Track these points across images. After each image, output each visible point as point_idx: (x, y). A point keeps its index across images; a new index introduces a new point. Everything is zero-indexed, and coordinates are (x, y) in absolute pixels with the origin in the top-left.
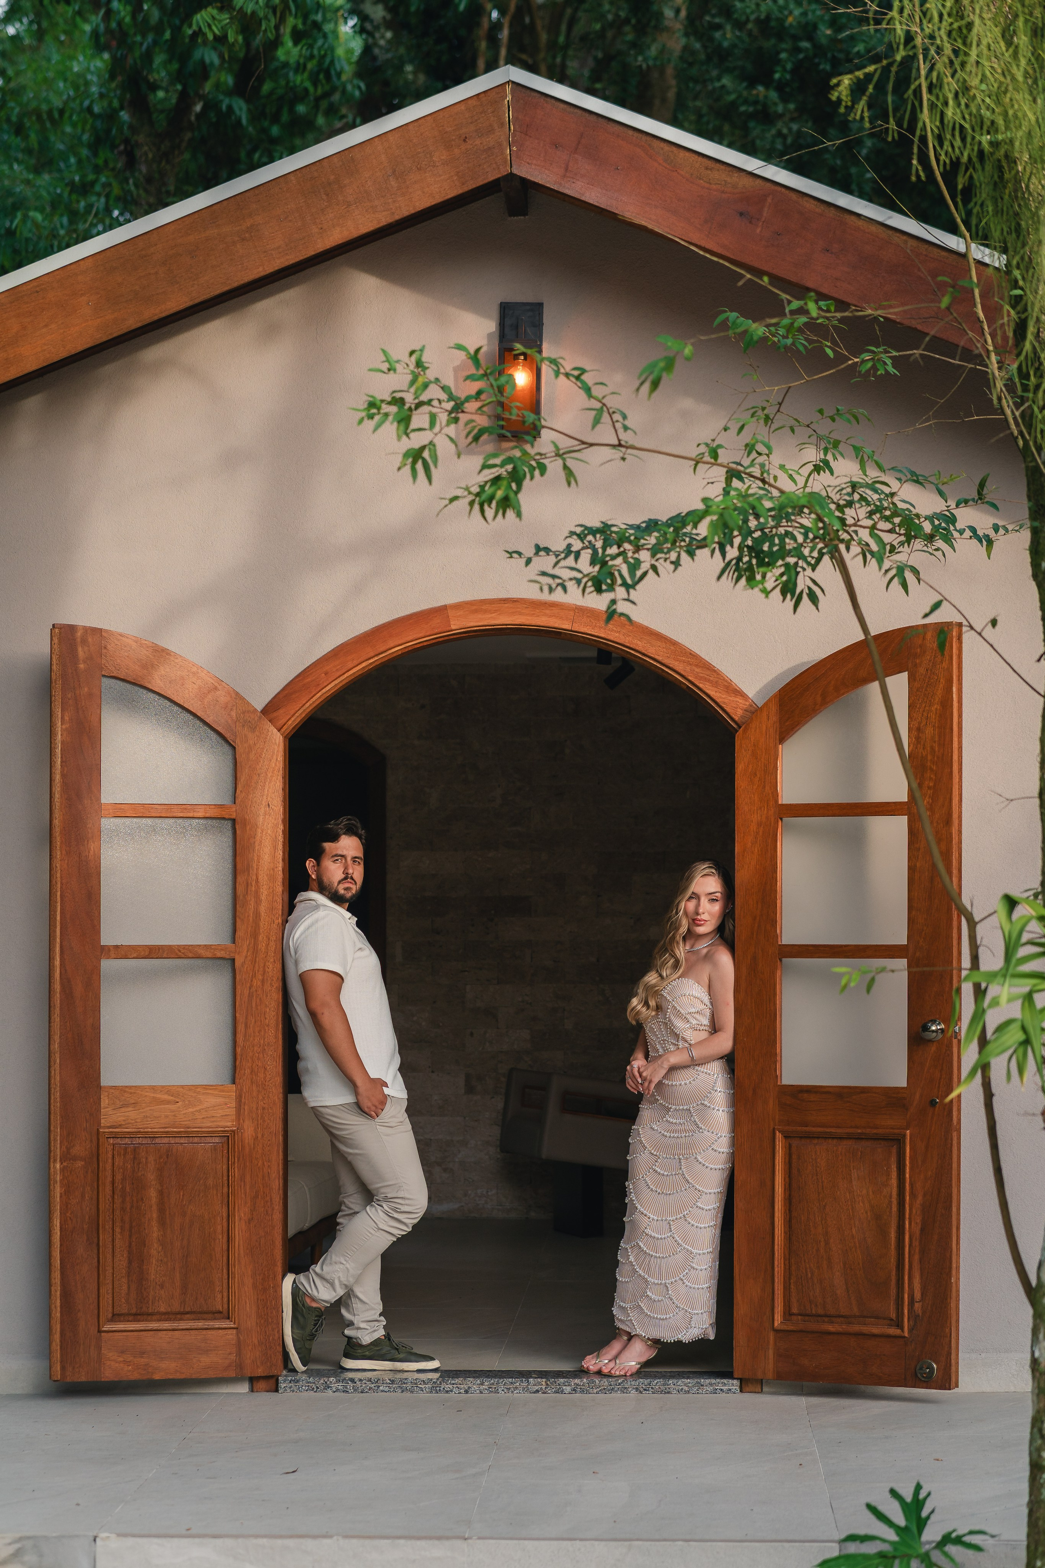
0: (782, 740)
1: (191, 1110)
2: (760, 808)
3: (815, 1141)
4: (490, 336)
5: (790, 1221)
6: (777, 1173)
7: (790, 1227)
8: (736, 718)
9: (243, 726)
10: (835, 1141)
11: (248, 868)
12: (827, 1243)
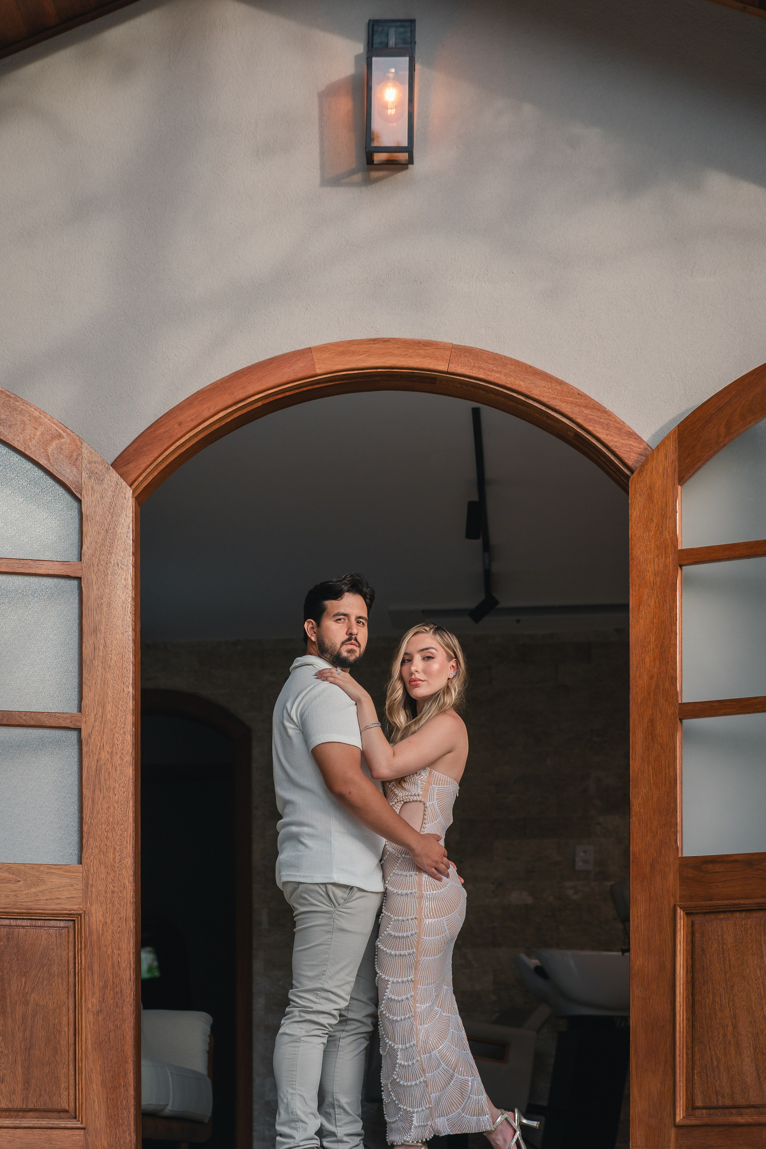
0: (682, 480)
1: (33, 890)
2: (658, 556)
3: (722, 916)
4: (357, 58)
5: (693, 1006)
6: (678, 953)
7: (693, 1012)
8: (630, 463)
9: (90, 477)
10: (744, 914)
11: (95, 631)
12: (735, 1027)
